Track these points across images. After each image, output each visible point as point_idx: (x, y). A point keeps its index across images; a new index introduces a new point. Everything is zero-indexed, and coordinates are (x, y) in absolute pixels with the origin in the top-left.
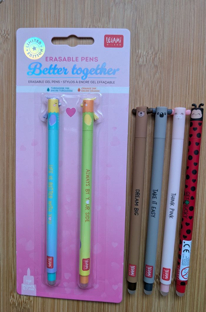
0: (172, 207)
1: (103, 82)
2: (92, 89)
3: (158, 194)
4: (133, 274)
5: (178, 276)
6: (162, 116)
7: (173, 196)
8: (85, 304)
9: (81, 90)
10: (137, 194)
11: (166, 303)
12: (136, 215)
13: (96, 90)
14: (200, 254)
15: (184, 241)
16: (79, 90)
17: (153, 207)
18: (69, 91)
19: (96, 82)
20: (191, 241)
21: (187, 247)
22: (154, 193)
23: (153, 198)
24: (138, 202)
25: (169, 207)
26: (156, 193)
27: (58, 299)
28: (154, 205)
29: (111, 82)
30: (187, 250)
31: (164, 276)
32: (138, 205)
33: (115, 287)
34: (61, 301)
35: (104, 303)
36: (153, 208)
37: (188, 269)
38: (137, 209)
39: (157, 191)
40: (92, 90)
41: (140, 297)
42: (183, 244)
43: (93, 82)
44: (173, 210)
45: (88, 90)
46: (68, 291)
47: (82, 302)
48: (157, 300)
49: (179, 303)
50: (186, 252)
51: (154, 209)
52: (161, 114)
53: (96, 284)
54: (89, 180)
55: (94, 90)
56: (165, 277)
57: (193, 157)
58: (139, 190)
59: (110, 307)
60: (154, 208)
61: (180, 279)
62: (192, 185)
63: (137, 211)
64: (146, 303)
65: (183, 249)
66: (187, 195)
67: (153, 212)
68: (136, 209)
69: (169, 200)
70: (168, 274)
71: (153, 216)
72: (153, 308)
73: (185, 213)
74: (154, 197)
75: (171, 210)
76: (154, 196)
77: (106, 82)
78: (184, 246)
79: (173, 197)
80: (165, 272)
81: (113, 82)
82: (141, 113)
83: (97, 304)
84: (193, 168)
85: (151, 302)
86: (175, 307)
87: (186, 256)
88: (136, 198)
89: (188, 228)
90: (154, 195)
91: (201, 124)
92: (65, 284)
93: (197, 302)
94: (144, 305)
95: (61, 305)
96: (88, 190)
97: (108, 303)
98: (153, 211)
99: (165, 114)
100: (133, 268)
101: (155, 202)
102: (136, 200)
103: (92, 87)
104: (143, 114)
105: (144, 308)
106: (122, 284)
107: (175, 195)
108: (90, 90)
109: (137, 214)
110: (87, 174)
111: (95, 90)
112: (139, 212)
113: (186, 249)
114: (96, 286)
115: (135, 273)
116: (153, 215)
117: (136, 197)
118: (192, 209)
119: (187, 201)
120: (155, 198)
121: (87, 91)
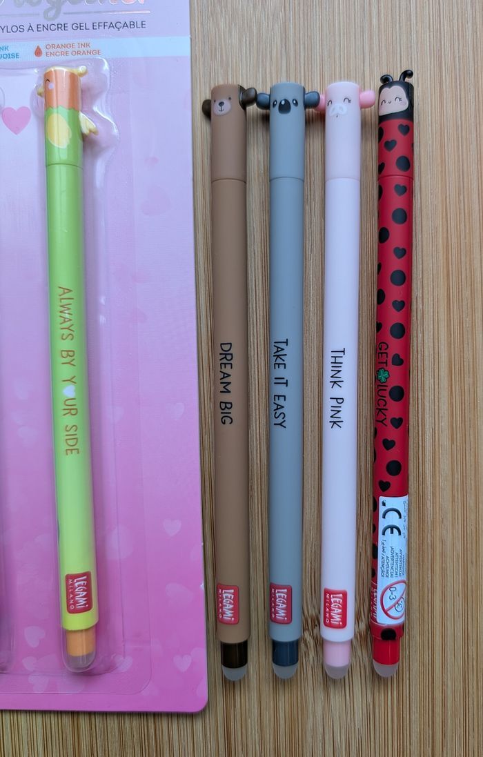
0: (336, 392)
1: (111, 25)
2: (76, 45)
3: (291, 354)
4: (228, 614)
5: (374, 611)
6: (285, 108)
7: (335, 357)
8: (98, 721)
9: (44, 50)
10: (225, 357)
11: (348, 703)
12: (224, 423)
13: (89, 49)
14: (443, 542)
15: (382, 499)
16: (38, 52)
17: (279, 396)
18: (9, 56)
19: (89, 26)
20: (405, 498)
21: (392, 519)
22: (278, 351)
23: (277, 366)
24: (229, 383)
25: (330, 392)
26: (282, 349)
27: (11, 711)
28: (280, 390)
29: (132, 25)
30: (392, 528)
31: (328, 615)
32: (229, 392)
33: (183, 663)
34: (23, 719)
35: (156, 715)
36: (277, 398)
37: (401, 589)
38: (229, 406)
39: (286, 342)
40: (76, 49)
41: (267, 689)
42: (382, 509)
43: (79, 26)
44: (340, 401)
45: (63, 49)
46: (38, 683)
47: (87, 718)
48: (320, 694)
49: (387, 700)
50: (392, 532)
51: (281, 402)
52: (283, 103)
53: (124, 656)
54: (70, 320)
55: (82, 49)
56: (331, 617)
57: (389, 231)
58: (231, 344)
59: (175, 726)
60: (282, 398)
61: (378, 621)
62: (394, 317)
63: (226, 410)
64: (287, 706)
65: (382, 524)
66: (382, 353)
67: (279, 412)
68: (226, 403)
69: (328, 373)
70: (339, 608)
71: (280, 424)
72: (310, 721)
73: (380, 410)
74: (279, 364)
75: (334, 403)
76: (279, 361)
77: (118, 25)
78: (384, 517)
79: (338, 360)
80: (331, 603)
81: (139, 25)
82: (221, 104)
83: (136, 722)
84: (395, 264)
85: (301, 703)
86: (377, 711)
87: (392, 545)
88: (223, 370)
89: (392, 455)
90: (278, 356)
91: (408, 130)
92: (28, 663)
93: (444, 692)
94: (282, 715)
95: (24, 732)
96: (71, 353)
97: (169, 715)
98: (277, 409)
99: (296, 104)
100: (228, 595)
101: (283, 378)
102: (224, 377)
103: (76, 42)
104: (227, 106)
105: (282, 722)
106: (205, 651)
107: (341, 354)
108: (70, 50)
109: (228, 420)
110: (65, 302)
111: (85, 49)
112: (236, 413)
113: (391, 524)
114: (125, 664)
115: (236, 610)
116: (280, 420)
117: (223, 366)
118: (401, 394)
119: (382, 371)
120: (282, 366)
121: (62, 53)
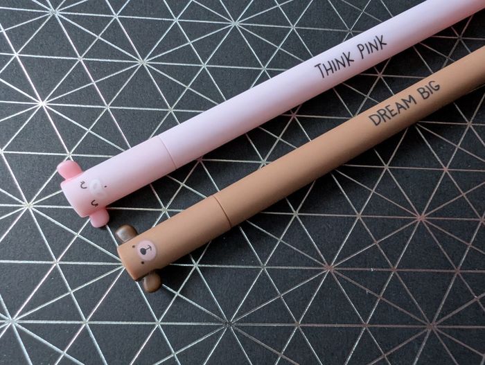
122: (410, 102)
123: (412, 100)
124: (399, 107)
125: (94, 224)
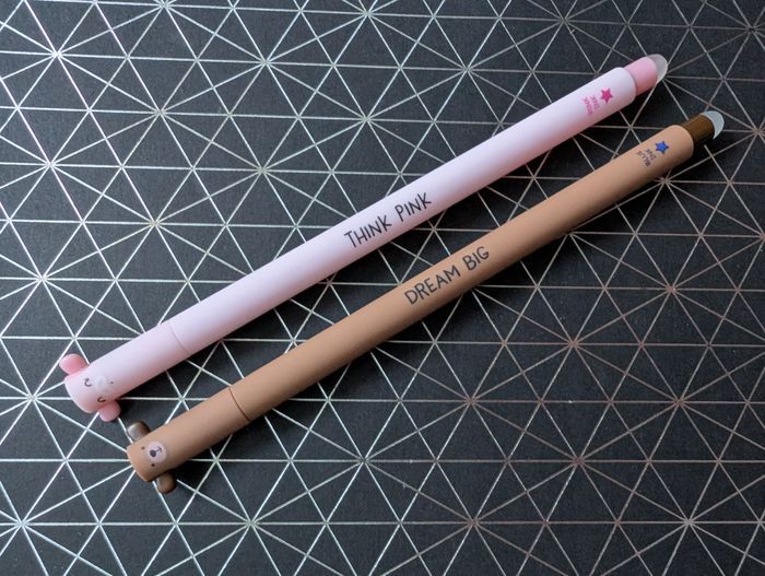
122: (452, 274)
123: (455, 273)
124: (440, 280)
125: (104, 419)
